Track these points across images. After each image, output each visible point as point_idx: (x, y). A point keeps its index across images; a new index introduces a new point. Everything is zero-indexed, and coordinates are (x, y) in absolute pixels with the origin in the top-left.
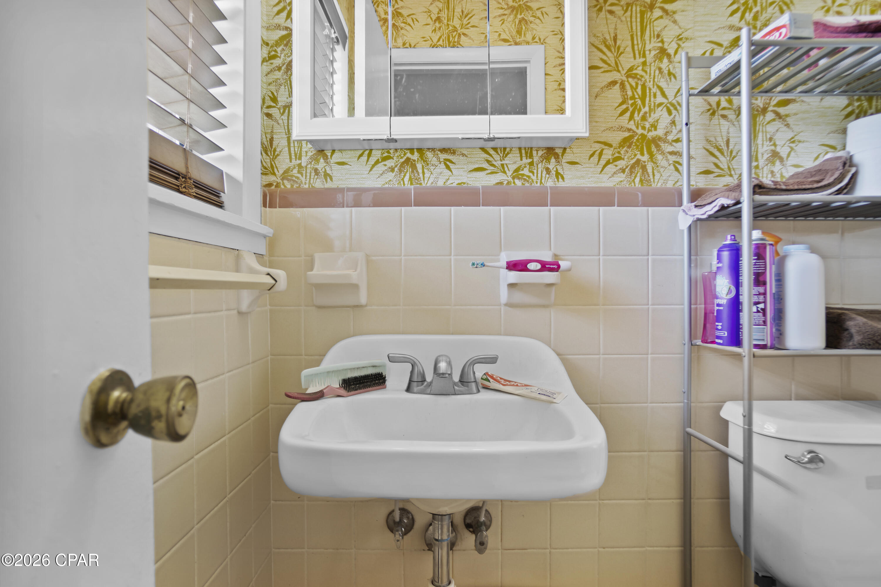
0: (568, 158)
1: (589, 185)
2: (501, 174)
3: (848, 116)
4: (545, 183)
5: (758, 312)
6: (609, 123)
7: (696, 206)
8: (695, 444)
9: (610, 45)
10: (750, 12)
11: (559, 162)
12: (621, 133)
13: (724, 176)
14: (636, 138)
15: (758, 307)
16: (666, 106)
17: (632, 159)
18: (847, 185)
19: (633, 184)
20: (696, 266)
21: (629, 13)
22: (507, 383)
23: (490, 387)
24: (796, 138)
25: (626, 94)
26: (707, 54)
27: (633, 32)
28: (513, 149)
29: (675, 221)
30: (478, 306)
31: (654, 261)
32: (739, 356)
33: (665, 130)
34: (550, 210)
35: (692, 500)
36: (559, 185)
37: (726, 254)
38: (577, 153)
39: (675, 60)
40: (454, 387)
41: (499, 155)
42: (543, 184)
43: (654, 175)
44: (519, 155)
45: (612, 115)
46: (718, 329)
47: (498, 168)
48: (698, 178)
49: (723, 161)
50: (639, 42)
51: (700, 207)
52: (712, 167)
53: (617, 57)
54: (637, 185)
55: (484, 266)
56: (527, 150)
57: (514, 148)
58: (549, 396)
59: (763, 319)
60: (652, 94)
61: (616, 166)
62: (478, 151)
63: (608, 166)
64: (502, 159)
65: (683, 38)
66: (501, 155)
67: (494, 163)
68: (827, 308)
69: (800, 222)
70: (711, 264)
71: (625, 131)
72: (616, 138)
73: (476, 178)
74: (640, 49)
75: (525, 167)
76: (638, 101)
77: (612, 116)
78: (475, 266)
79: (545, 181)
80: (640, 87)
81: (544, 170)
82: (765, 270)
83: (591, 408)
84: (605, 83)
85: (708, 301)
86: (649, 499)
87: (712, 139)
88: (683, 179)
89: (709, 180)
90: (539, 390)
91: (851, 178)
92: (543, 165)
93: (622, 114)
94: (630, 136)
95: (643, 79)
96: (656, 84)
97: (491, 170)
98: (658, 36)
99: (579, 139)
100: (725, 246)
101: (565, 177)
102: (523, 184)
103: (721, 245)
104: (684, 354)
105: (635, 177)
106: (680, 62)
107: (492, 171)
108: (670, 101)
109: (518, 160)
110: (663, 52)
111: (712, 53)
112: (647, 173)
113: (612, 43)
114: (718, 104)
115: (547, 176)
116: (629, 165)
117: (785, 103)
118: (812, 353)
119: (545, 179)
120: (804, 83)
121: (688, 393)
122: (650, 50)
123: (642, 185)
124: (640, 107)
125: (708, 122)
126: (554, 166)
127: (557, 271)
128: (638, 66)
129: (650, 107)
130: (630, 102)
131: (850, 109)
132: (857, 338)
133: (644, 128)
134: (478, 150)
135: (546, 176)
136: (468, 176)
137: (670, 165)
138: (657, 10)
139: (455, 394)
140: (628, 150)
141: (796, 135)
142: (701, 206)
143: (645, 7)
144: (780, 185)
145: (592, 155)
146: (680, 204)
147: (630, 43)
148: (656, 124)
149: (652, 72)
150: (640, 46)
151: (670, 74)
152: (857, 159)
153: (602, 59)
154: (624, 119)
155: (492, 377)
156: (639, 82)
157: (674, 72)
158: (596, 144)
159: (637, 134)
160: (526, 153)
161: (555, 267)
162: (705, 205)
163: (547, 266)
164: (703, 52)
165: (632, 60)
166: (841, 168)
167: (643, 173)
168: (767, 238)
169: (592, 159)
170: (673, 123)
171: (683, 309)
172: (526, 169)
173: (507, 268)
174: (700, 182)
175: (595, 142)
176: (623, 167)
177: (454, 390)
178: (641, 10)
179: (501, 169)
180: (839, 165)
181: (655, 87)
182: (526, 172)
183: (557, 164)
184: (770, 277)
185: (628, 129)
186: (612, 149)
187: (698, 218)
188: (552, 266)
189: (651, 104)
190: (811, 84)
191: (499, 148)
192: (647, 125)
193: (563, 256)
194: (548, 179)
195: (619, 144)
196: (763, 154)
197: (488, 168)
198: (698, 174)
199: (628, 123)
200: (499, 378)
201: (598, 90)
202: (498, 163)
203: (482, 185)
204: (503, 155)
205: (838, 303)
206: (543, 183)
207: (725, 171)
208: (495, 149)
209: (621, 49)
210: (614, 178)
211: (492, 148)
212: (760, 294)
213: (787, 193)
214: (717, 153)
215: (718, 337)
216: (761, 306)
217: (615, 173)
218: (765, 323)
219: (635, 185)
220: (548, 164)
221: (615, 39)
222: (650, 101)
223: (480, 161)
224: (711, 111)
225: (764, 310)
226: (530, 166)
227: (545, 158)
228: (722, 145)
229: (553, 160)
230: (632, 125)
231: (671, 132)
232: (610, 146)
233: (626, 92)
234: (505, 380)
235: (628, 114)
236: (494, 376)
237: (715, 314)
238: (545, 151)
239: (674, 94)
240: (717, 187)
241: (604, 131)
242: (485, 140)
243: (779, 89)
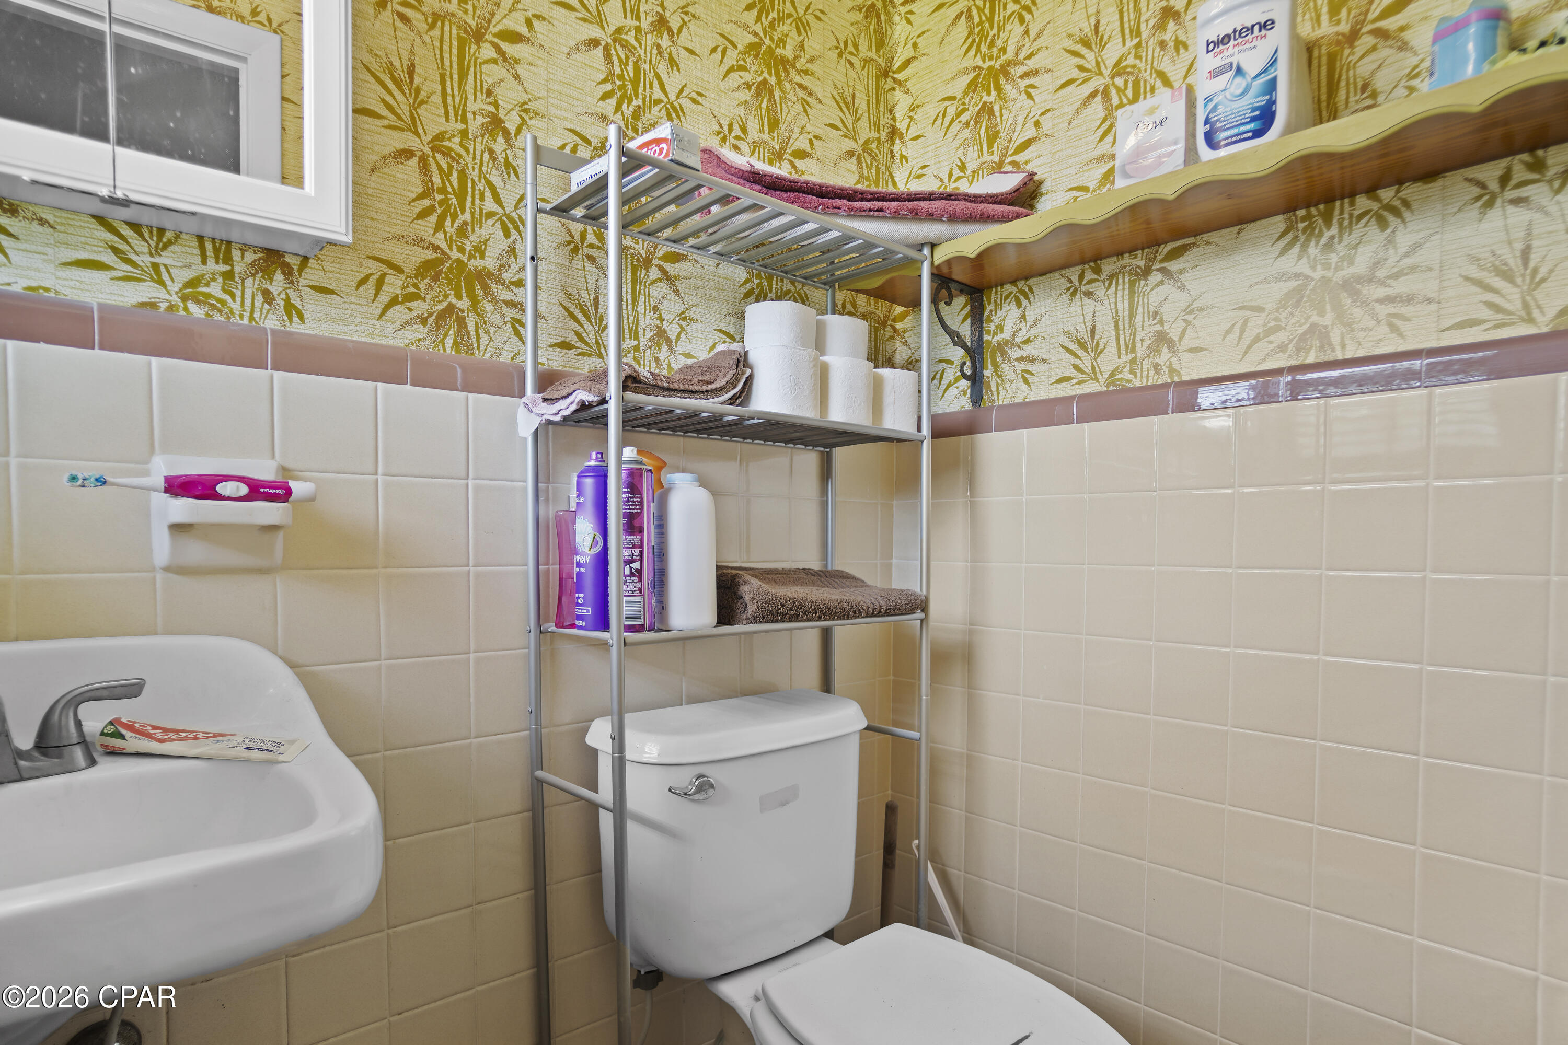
0: (312, 277)
1: (355, 338)
2: (152, 284)
3: (747, 295)
4: (262, 320)
5: (632, 574)
6: (398, 227)
7: (545, 400)
8: (550, 796)
9: (401, 80)
10: (629, 103)
11: (292, 282)
12: (419, 249)
13: (591, 355)
14: (447, 265)
15: (631, 568)
16: (500, 219)
17: (439, 302)
18: (742, 392)
19: (441, 348)
20: (547, 500)
21: (436, 33)
22: (175, 733)
23: (124, 749)
24: (688, 314)
25: (431, 181)
26: (568, 150)
27: (444, 69)
28: (183, 236)
29: (513, 422)
30: (93, 573)
31: (477, 489)
32: (604, 645)
33: (499, 261)
34: (272, 377)
35: (548, 888)
36: (292, 330)
37: (589, 482)
38: (331, 272)
39: (516, 143)
40: (16, 764)
41: (147, 241)
42: (256, 322)
43: (478, 337)
44: (197, 252)
45: (403, 213)
46: (578, 604)
47: (143, 270)
48: (552, 353)
49: (589, 331)
50: (456, 93)
51: (552, 402)
52: (573, 339)
53: (414, 107)
54: (448, 351)
55: (105, 483)
56: (218, 245)
57: (186, 233)
58: (269, 751)
59: (638, 585)
60: (477, 192)
61: (410, 310)
62: (88, 222)
63: (394, 308)
64: (153, 252)
65: (529, 109)
66: (153, 244)
67: (134, 257)
68: (718, 568)
69: (692, 440)
70: (569, 498)
71: (428, 248)
72: (411, 257)
73: (81, 282)
74: (457, 106)
75: (214, 280)
76: (451, 199)
77: (402, 215)
78: (80, 483)
79: (261, 316)
80: (455, 174)
81: (259, 293)
82: (642, 509)
83: (356, 763)
84: (389, 150)
85: (565, 559)
86: (479, 903)
87: (574, 292)
88: (526, 351)
89: (568, 359)
90: (247, 740)
91: (745, 383)
92: (257, 282)
93: (423, 214)
94: (437, 258)
95: (461, 161)
96: (485, 177)
97: (124, 271)
98: (489, 93)
99: (335, 245)
100: (588, 469)
101: (305, 315)
102: (207, 314)
103: (582, 468)
104: (528, 648)
105: (446, 335)
106: (524, 150)
107: (126, 274)
108: (507, 212)
109: (196, 263)
110: (495, 124)
111: (574, 150)
112: (467, 331)
113: (405, 77)
114: (583, 236)
115: (266, 306)
116: (435, 312)
117: (675, 258)
118: (700, 633)
119: (261, 312)
120: (695, 234)
121: (537, 713)
122: (474, 113)
123: (457, 351)
124: (455, 209)
125: (567, 263)
126: (281, 289)
127: (286, 501)
128: (454, 136)
129: (473, 214)
130: (439, 197)
131: (749, 286)
132: (751, 609)
133: (461, 250)
134: (86, 219)
135: (263, 306)
136: (60, 274)
137: (505, 323)
138: (488, 45)
139: (22, 779)
140: (433, 284)
141: (687, 309)
142: (552, 399)
143: (466, 32)
144: (662, 381)
145: (363, 282)
146: (522, 394)
147: (438, 88)
148: (483, 247)
149: (478, 153)
150: (457, 100)
151: (508, 165)
152: (752, 357)
153: (384, 101)
154: (426, 226)
155: (131, 727)
156: (455, 165)
157: (515, 164)
158: (370, 260)
159: (449, 258)
160: (216, 251)
161: (281, 492)
162: (557, 399)
163: (262, 490)
164: (560, 144)
165: (443, 120)
166: (734, 367)
167: (459, 331)
168: (645, 460)
169: (362, 288)
170: (512, 251)
171: (527, 572)
172: (215, 284)
173: (166, 491)
174: (554, 360)
175: (369, 257)
176: (423, 314)
177: (17, 772)
178: (459, 37)
179: (151, 275)
180: (733, 363)
181: (483, 180)
182: (215, 289)
183: (288, 286)
184: (648, 522)
185: (433, 245)
186: (403, 277)
187: (547, 419)
188: (273, 491)
189: (475, 210)
190: (703, 239)
191: (147, 226)
192: (468, 247)
193: (301, 471)
194: (268, 313)
195: (415, 270)
196: (645, 330)
197: (116, 266)
198: (550, 346)
199: (433, 235)
200: (149, 728)
201: (377, 158)
202: (144, 260)
203: (101, 301)
204: (157, 244)
205: (735, 559)
206: (257, 320)
207: (591, 348)
208: (135, 226)
209: (423, 95)
210: (406, 332)
211: (127, 223)
212: (634, 547)
213: (670, 393)
214: (581, 317)
215: (580, 617)
216: (636, 565)
217: (407, 322)
218: (641, 590)
219: (444, 350)
220: (268, 283)
221: (411, 72)
222: (473, 203)
223: (94, 245)
224: (573, 245)
225: (640, 572)
226: (224, 279)
227: (262, 271)
228: (588, 304)
229: (279, 276)
230: (439, 240)
231: (509, 266)
232: (399, 270)
233: (431, 176)
234: (166, 730)
235: (433, 218)
236: (136, 725)
237: (575, 580)
238: (262, 255)
239: (514, 202)
240: (580, 371)
241: (387, 239)
242: (103, 200)
243: (667, 233)
